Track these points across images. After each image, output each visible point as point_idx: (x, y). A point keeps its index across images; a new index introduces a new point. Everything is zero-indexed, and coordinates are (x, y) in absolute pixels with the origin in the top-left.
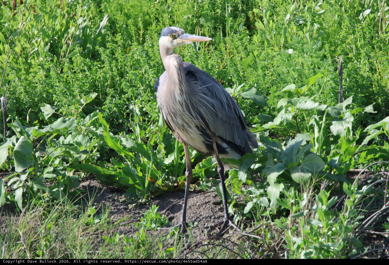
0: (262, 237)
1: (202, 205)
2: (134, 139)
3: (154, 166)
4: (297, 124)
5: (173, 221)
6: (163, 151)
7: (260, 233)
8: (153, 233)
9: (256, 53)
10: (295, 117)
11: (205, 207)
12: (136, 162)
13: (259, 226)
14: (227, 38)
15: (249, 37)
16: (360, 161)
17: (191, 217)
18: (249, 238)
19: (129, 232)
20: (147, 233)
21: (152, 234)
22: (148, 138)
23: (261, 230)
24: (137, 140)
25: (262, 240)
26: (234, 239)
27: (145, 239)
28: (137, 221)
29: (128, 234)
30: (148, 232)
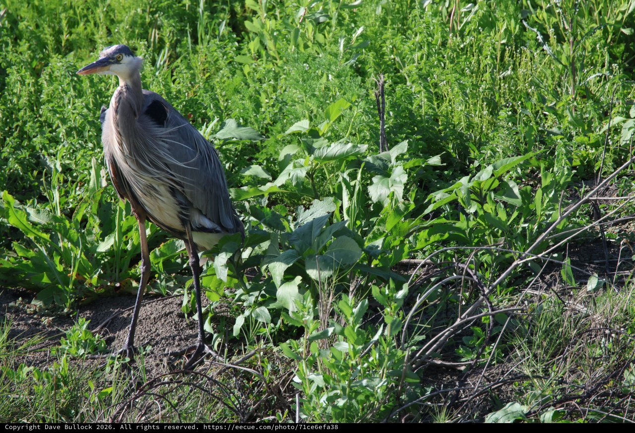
0: (257, 370)
1: (160, 318)
2: (51, 211)
3: (83, 256)
4: (313, 185)
5: (113, 344)
6: (97, 230)
7: (255, 363)
8: (81, 364)
9: (247, 69)
10: (310, 175)
11: (165, 321)
12: (53, 249)
13: (253, 352)
14: (199, 47)
15: (236, 44)
16: (419, 246)
17: (141, 338)
18: (236, 372)
19: (41, 362)
20: (70, 365)
21: (78, 365)
22: (72, 210)
23: (256, 358)
24: (55, 212)
25: (258, 376)
26: (212, 373)
27: (67, 373)
28: (55, 344)
29: (40, 365)
30: (73, 362)
